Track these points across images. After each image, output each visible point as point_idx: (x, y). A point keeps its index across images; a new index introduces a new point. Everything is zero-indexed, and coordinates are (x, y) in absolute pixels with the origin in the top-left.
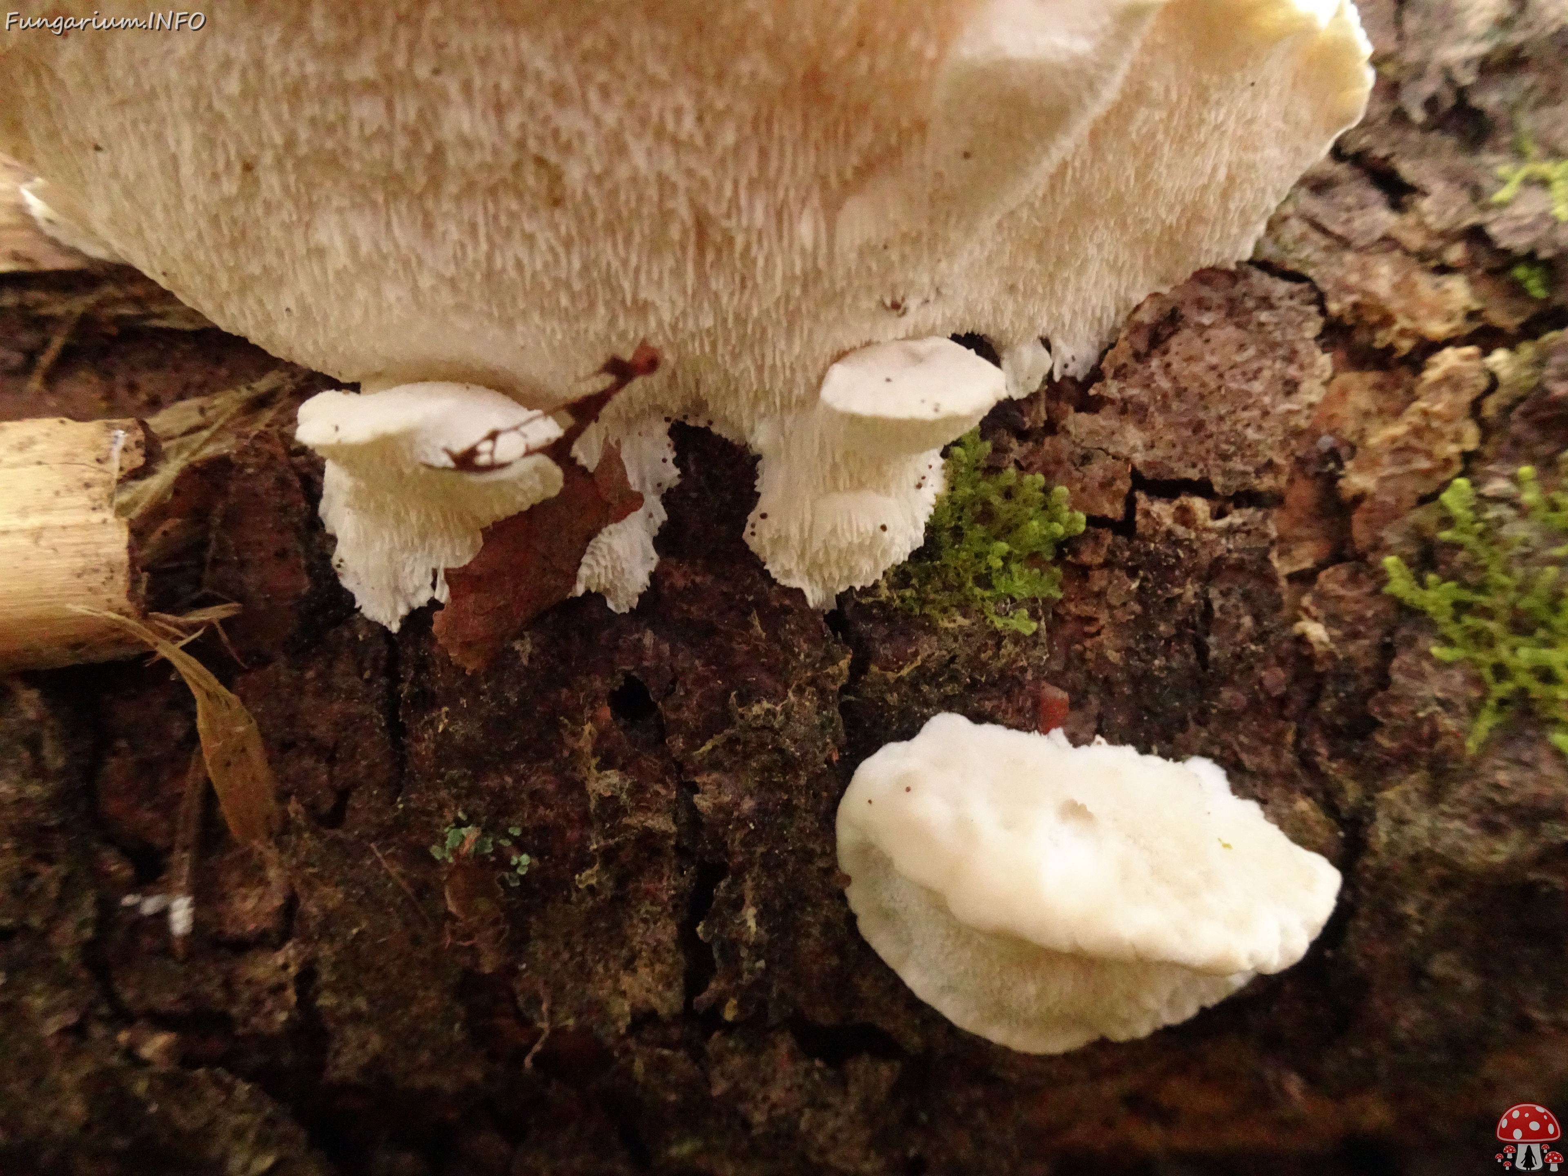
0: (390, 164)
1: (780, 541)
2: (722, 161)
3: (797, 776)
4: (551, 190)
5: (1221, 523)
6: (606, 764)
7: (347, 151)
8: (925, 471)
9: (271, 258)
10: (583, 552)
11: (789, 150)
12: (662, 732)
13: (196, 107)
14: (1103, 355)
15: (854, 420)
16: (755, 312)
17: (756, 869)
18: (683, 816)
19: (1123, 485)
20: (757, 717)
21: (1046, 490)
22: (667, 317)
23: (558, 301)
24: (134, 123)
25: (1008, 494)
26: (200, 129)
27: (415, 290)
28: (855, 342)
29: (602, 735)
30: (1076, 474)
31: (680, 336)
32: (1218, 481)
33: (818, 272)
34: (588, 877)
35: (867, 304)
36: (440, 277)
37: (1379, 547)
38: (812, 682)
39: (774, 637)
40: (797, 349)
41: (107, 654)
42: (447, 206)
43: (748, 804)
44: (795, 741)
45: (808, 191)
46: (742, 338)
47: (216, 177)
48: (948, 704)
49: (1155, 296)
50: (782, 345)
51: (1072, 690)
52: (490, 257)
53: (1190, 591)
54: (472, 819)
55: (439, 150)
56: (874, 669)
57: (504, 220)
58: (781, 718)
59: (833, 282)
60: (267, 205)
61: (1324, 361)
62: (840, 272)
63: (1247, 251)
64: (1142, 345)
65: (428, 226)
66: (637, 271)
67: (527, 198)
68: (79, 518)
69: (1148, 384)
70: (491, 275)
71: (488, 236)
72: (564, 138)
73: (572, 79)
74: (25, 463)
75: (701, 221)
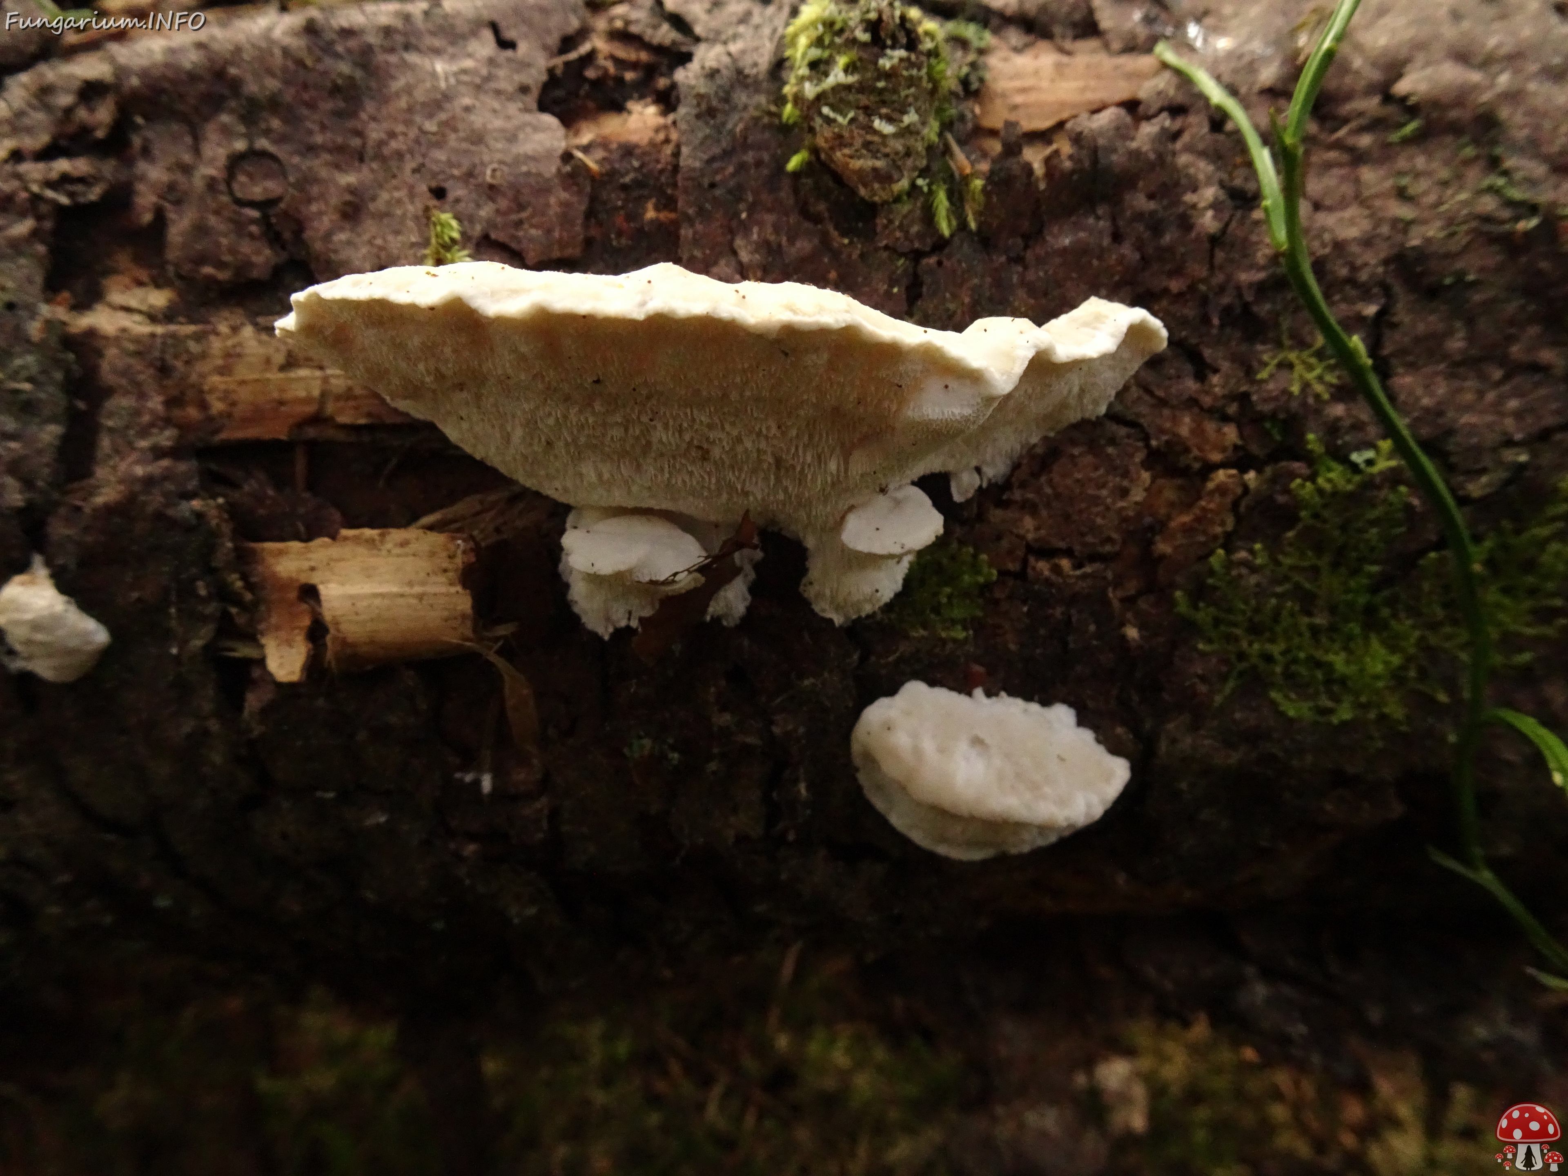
0: (623, 448)
1: (820, 595)
2: (790, 441)
3: (829, 716)
4: (703, 457)
5: (1078, 573)
6: (724, 709)
7: (603, 444)
9: (552, 472)
10: (710, 599)
11: (824, 434)
12: (754, 694)
13: (527, 423)
14: (1012, 471)
15: (855, 551)
16: (806, 495)
17: (806, 762)
18: (766, 736)
19: (1020, 553)
20: (807, 686)
21: (975, 556)
22: (759, 497)
23: (703, 493)
24: (489, 419)
25: (953, 558)
26: (527, 431)
28: (861, 504)
29: (721, 694)
30: (993, 547)
31: (766, 503)
32: (1077, 548)
33: (840, 481)
34: (713, 766)
35: (867, 491)
37: (1173, 586)
38: (838, 667)
39: (816, 644)
40: (829, 509)
42: (649, 460)
43: (801, 730)
44: (828, 698)
45: (834, 448)
46: (799, 504)
47: (531, 445)
48: (915, 676)
49: (1044, 439)
50: (821, 507)
51: (988, 666)
52: (669, 479)
53: (1058, 612)
54: (648, 735)
55: (649, 444)
56: (873, 658)
57: (678, 467)
58: (820, 686)
59: (848, 485)
60: (556, 456)
61: (1147, 475)
62: (851, 481)
63: (1101, 410)
64: (1036, 467)
65: (639, 467)
66: (744, 480)
67: (691, 459)
68: (443, 589)
69: (1039, 491)
70: (668, 485)
71: (670, 472)
72: (712, 440)
73: (718, 421)
74: (406, 555)
75: (778, 462)
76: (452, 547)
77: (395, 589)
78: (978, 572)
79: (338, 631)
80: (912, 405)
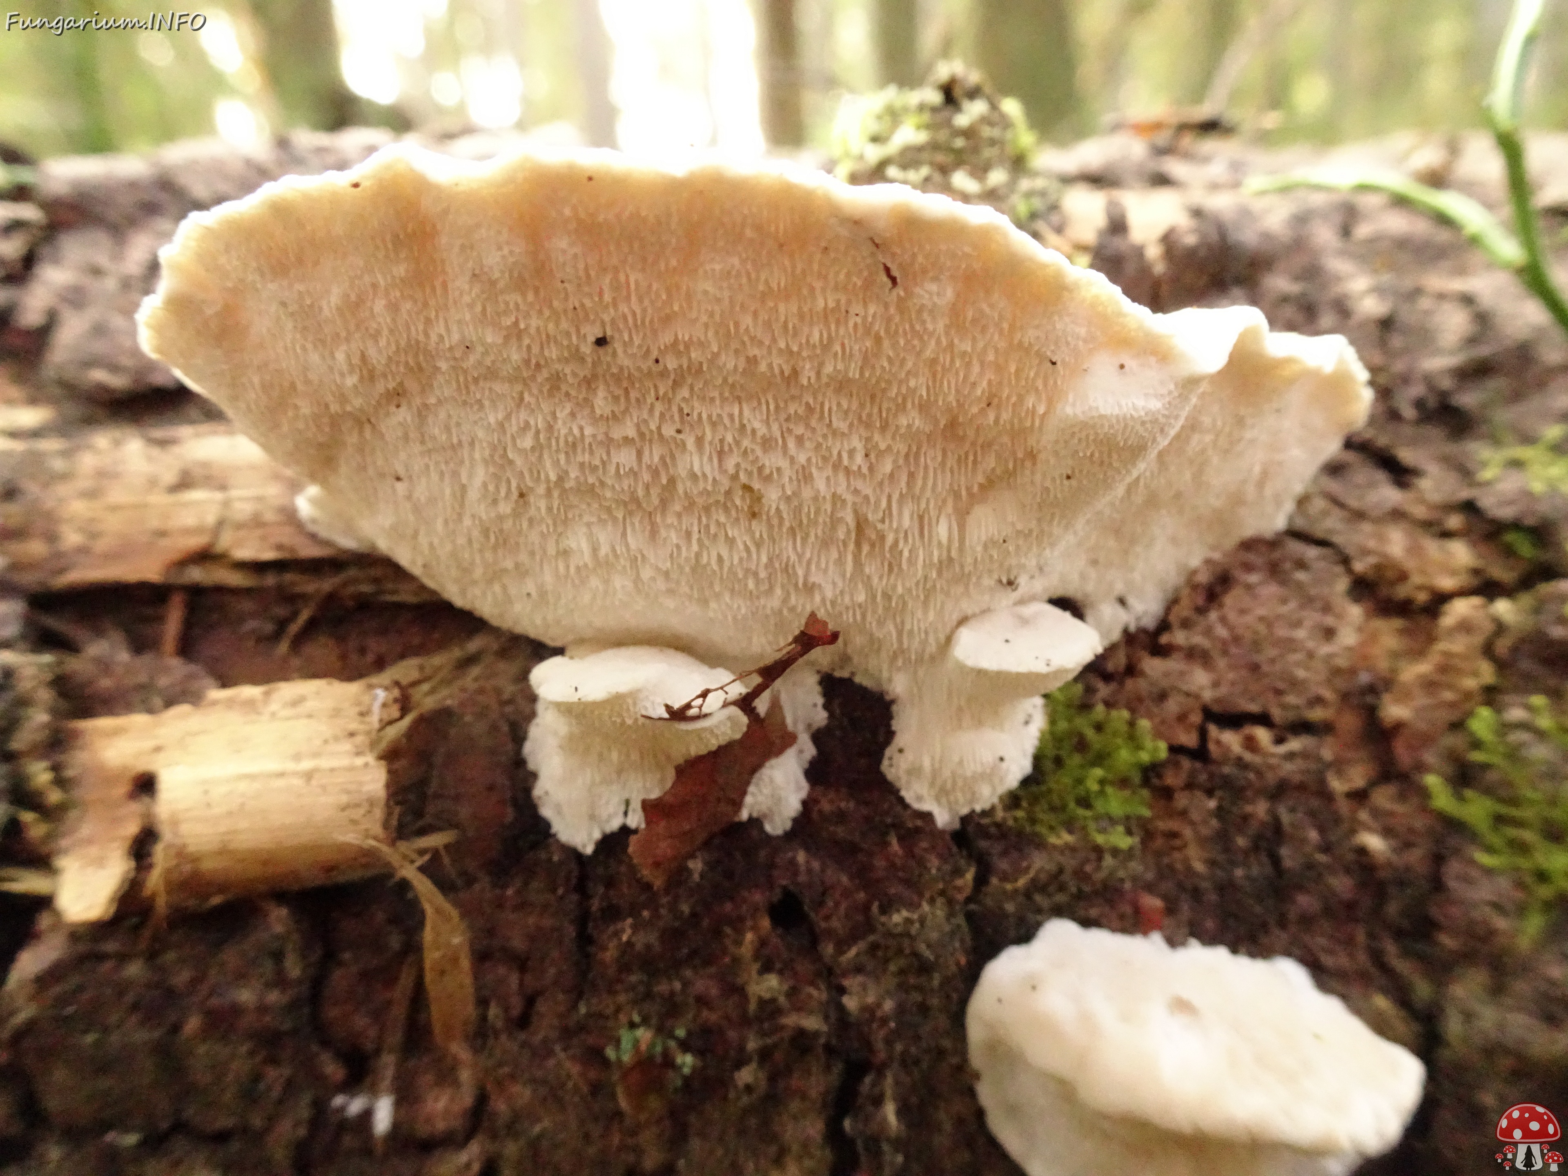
0: (633, 494)
1: (915, 771)
2: (881, 484)
3: (931, 978)
4: (750, 507)
5: (1282, 749)
6: (767, 968)
7: (602, 484)
8: (1030, 710)
9: (523, 557)
10: (748, 783)
11: (931, 474)
12: (814, 940)
13: (492, 456)
14: (1168, 609)
15: (981, 673)
16: (900, 590)
17: (896, 1065)
18: (833, 1015)
19: (1196, 718)
20: (896, 925)
21: (1132, 724)
22: (829, 594)
23: (746, 585)
24: (437, 463)
25: (1099, 727)
26: (492, 469)
27: (637, 580)
28: (977, 611)
29: (763, 943)
30: (1155, 710)
31: (838, 608)
32: (1277, 714)
33: (950, 559)
34: (746, 1075)
35: (988, 582)
36: (658, 569)
37: (1421, 767)
38: (942, 893)
39: (910, 853)
40: (931, 616)
41: (356, 875)
42: (671, 519)
43: (888, 1005)
44: (929, 946)
45: (944, 501)
46: (887, 609)
47: (495, 502)
48: (1059, 912)
49: (1208, 562)
50: (919, 614)
51: (1165, 898)
52: (698, 555)
53: (1260, 809)
54: (645, 1021)
55: (672, 481)
56: (994, 881)
57: (713, 530)
58: (917, 925)
59: (962, 566)
60: (531, 521)
61: (1355, 612)
62: (969, 560)
63: (1280, 523)
64: (1200, 601)
65: (654, 533)
66: (809, 563)
67: (733, 513)
68: (345, 762)
69: (1208, 632)
70: (697, 568)
71: (699, 540)
72: (767, 471)
73: (778, 434)
74: (298, 717)
75: (861, 525)
76: (366, 699)
77: (274, 766)
78: (1139, 747)
79: (176, 834)
80: (1071, 398)
